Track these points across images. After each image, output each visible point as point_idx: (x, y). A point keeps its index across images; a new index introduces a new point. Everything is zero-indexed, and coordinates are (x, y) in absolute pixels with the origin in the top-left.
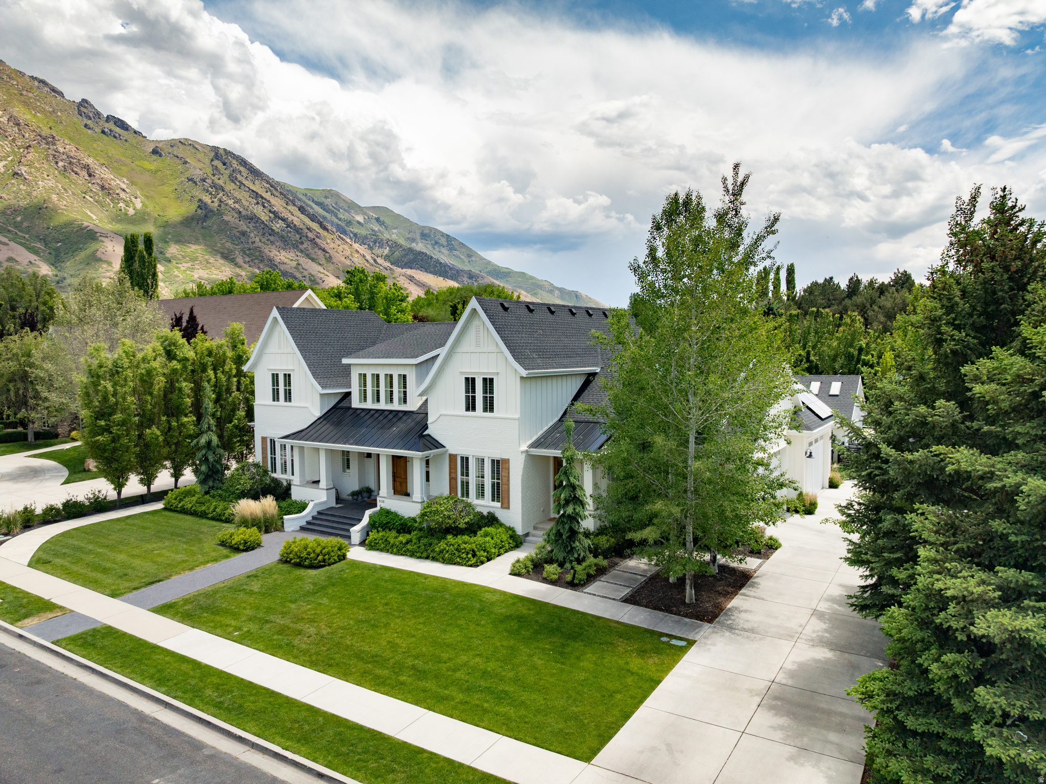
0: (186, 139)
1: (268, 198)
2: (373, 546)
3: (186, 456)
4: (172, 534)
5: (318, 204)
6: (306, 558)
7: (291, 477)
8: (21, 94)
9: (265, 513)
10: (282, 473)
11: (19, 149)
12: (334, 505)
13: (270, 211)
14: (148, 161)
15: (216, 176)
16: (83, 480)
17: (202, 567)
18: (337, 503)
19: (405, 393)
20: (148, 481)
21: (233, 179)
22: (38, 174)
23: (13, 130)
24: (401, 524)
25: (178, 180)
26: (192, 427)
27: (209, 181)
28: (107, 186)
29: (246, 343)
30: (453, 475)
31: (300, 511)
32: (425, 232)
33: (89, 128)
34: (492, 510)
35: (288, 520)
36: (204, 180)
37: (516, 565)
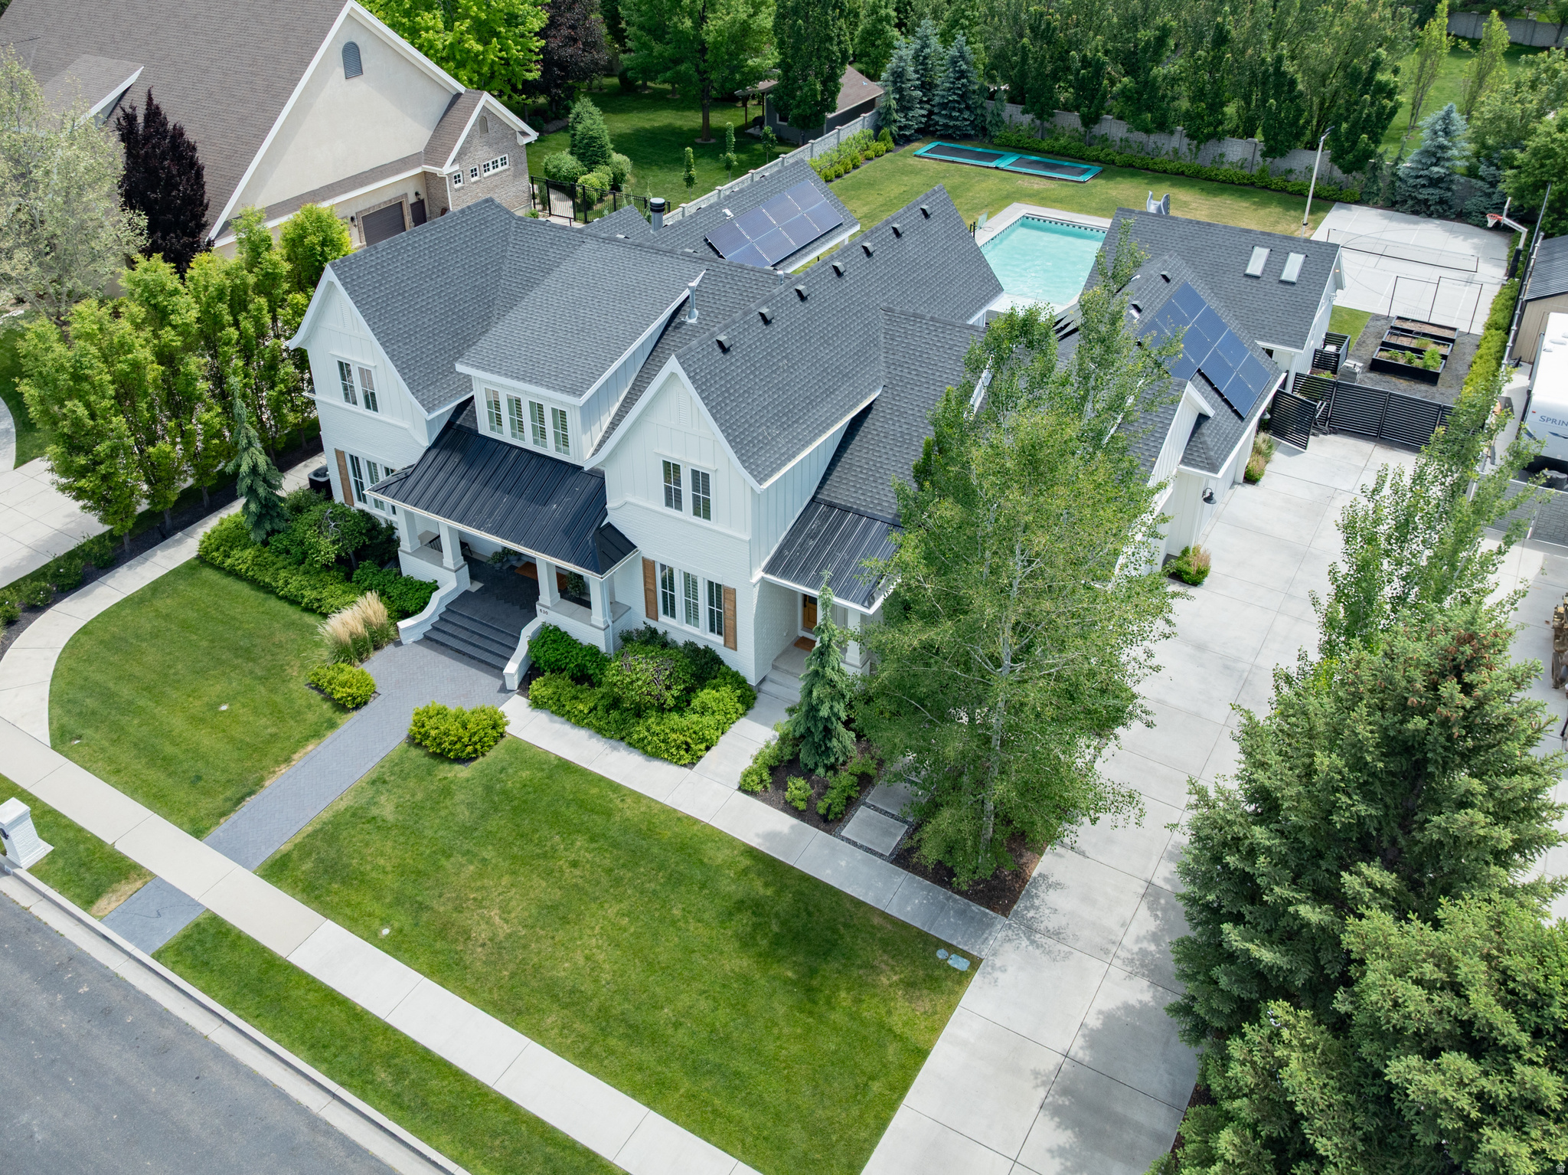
2: (540, 705)
6: (450, 750)
9: (369, 625)
10: (377, 507)
12: (468, 583)
17: (302, 752)
18: (471, 580)
19: (565, 437)
31: (421, 608)
34: (711, 645)
35: (406, 627)
37: (749, 780)
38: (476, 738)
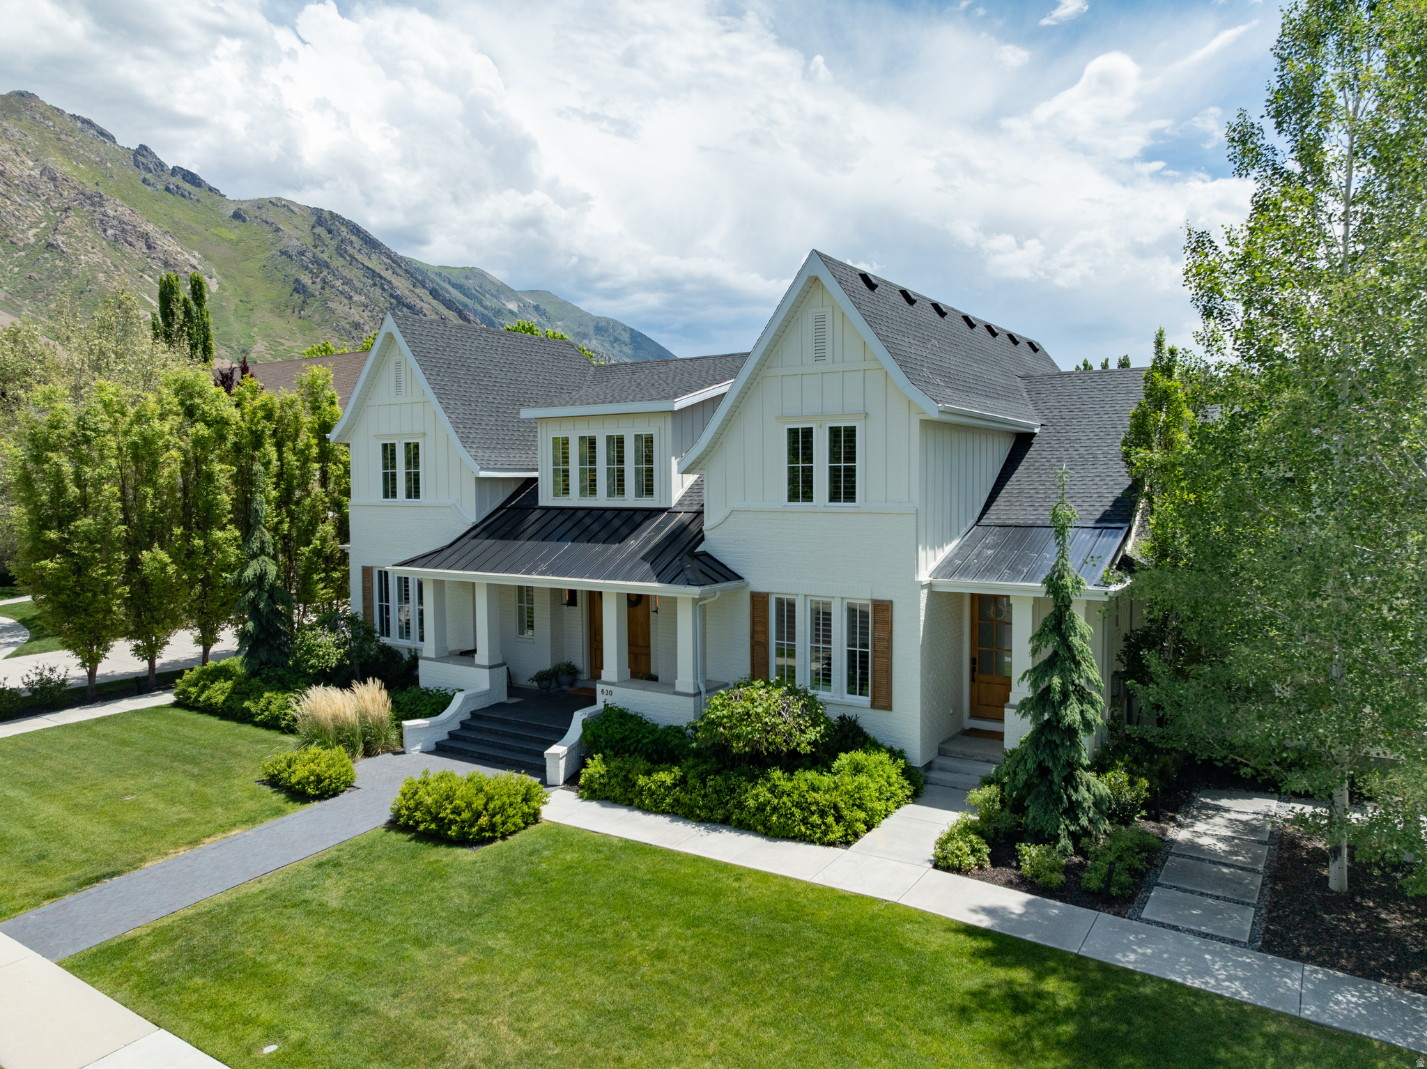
0: (279, 199)
1: (389, 278)
2: (595, 793)
3: (224, 604)
4: (176, 757)
5: (456, 286)
6: (452, 822)
7: (419, 644)
8: (59, 139)
9: (363, 716)
10: (401, 637)
11: (55, 212)
12: (504, 698)
13: (391, 296)
14: (227, 227)
15: (319, 248)
16: (46, 651)
17: (220, 836)
18: (510, 695)
19: (650, 472)
20: (149, 651)
21: (341, 252)
22: (79, 246)
23: (47, 187)
24: (655, 742)
25: (268, 254)
26: (231, 549)
27: (309, 255)
28: (172, 262)
29: (337, 400)
30: (760, 638)
31: (435, 712)
32: (601, 324)
33: (149, 184)
34: (849, 713)
35: (414, 729)
36: (302, 254)
37: (951, 846)
38: (495, 804)
